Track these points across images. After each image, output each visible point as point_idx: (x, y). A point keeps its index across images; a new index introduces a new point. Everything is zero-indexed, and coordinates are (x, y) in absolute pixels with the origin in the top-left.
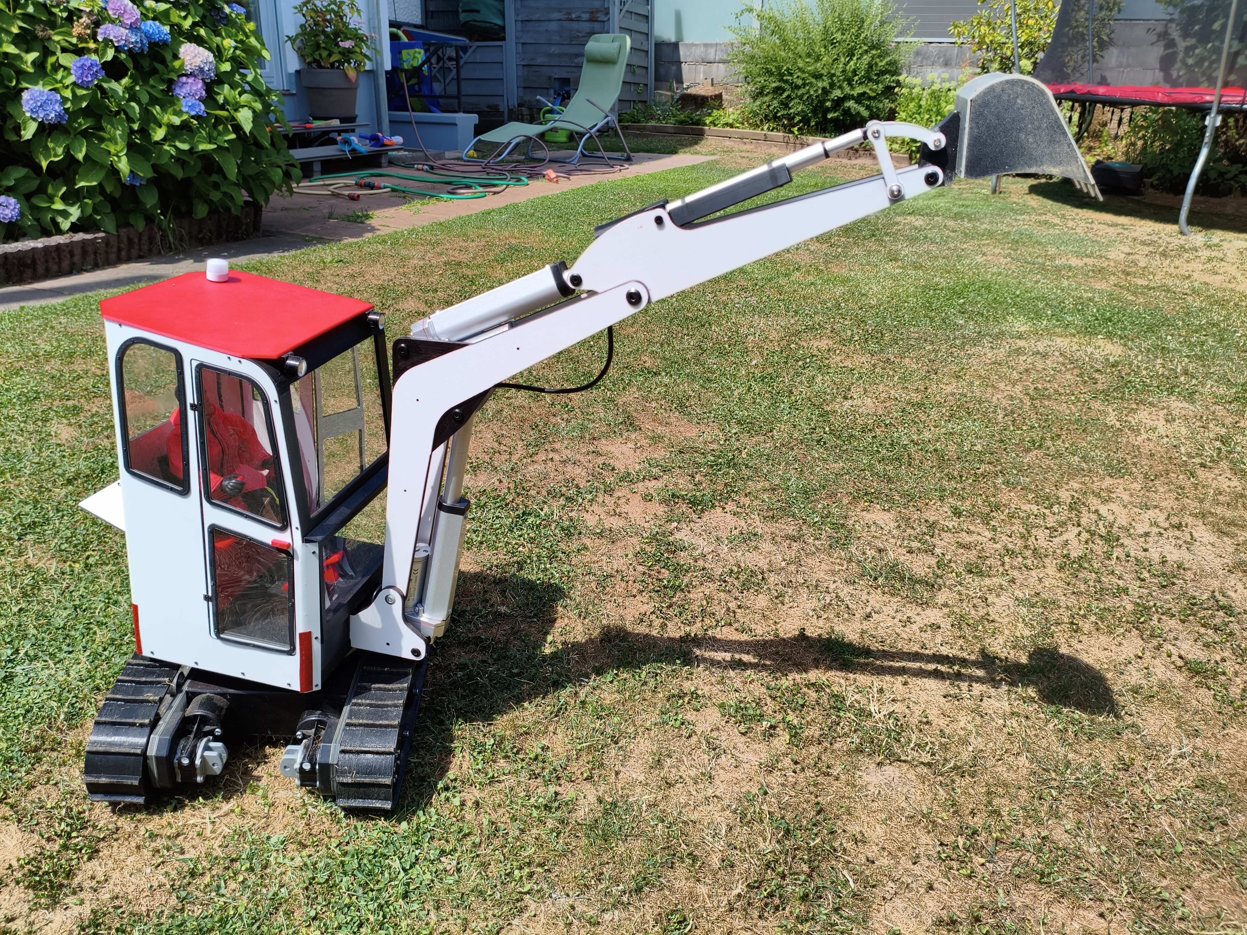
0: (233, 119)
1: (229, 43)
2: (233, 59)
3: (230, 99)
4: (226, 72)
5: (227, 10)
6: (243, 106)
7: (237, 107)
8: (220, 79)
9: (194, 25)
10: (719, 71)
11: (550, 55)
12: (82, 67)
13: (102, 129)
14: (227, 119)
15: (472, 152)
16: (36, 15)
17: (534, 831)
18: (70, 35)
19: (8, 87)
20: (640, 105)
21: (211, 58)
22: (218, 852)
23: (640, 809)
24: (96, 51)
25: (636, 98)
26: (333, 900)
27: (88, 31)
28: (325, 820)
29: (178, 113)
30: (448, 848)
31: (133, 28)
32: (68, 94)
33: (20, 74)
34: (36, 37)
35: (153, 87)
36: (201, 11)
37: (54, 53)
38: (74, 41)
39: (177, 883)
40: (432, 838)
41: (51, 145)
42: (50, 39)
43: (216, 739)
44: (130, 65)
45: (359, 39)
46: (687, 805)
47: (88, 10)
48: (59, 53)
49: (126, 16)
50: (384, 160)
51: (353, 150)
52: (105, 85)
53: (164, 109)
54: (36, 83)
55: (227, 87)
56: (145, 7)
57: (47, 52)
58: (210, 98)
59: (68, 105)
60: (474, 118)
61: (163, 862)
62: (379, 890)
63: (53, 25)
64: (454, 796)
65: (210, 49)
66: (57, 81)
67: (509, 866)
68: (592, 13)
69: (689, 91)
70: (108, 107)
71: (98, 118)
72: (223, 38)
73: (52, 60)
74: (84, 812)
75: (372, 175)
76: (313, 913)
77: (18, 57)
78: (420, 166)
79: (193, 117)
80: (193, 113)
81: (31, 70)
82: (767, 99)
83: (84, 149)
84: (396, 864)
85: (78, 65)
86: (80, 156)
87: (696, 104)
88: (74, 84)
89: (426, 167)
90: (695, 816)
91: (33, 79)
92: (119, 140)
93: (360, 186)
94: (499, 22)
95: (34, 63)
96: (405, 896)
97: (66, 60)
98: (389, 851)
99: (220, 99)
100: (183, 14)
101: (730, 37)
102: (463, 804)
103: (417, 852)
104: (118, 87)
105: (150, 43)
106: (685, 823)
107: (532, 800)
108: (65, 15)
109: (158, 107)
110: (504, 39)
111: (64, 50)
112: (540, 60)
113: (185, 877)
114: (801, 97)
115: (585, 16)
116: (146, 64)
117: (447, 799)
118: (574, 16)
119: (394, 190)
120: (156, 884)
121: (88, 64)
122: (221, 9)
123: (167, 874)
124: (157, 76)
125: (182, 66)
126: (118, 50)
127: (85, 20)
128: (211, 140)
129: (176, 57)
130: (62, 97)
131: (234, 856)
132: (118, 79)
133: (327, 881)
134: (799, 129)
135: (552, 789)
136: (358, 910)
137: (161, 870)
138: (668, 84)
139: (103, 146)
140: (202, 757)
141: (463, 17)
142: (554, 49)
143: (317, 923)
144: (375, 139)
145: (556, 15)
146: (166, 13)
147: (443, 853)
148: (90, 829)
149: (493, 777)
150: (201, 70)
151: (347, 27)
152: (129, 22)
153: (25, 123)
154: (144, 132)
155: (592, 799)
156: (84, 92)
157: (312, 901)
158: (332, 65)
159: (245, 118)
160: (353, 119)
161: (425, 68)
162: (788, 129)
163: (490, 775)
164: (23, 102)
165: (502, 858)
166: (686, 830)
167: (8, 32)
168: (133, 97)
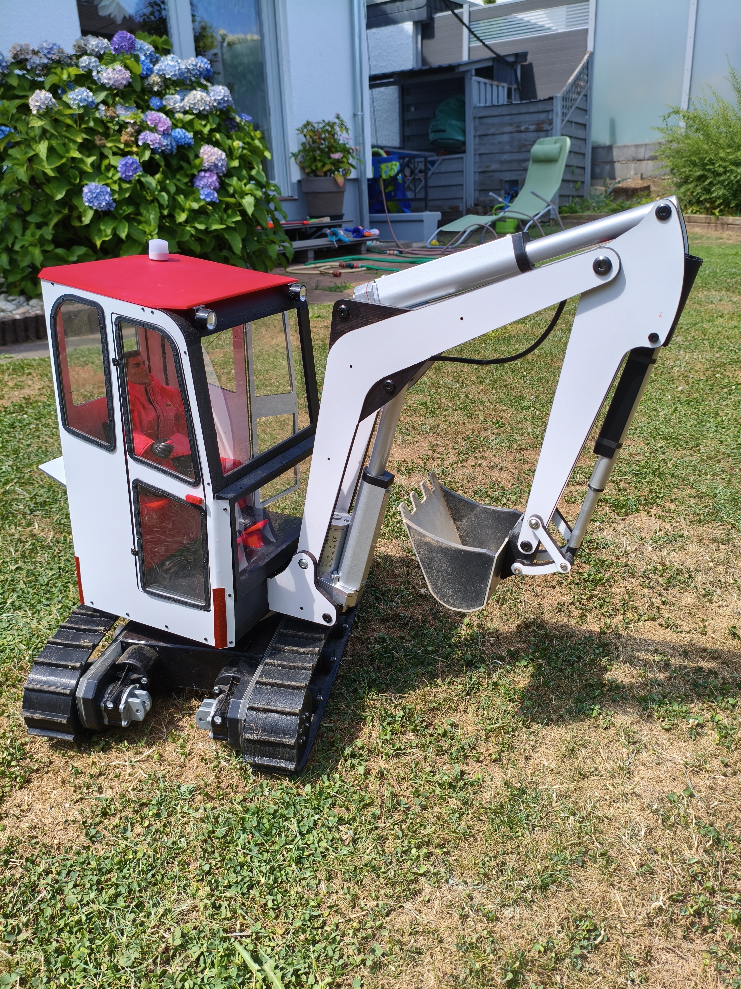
0: (240, 205)
1: (237, 144)
2: (242, 158)
3: (238, 188)
4: (235, 168)
5: (238, 119)
6: (247, 194)
7: (243, 194)
8: (230, 173)
9: (212, 131)
10: (648, 167)
11: (502, 162)
12: (125, 165)
13: (140, 214)
14: (235, 205)
15: (434, 242)
16: (96, 128)
17: (436, 809)
18: (119, 141)
19: (74, 185)
20: (577, 200)
21: (224, 156)
22: (132, 795)
23: (550, 798)
24: (137, 154)
25: (575, 193)
26: (227, 857)
27: (133, 139)
28: (234, 774)
29: (197, 200)
30: (347, 816)
31: (165, 134)
32: (116, 187)
33: (83, 174)
34: (95, 146)
35: (179, 180)
36: (217, 120)
37: (107, 157)
38: (122, 146)
39: (89, 821)
40: (333, 804)
41: (102, 227)
42: (105, 146)
43: (142, 688)
44: (162, 163)
45: (346, 151)
46: (602, 799)
47: (132, 121)
48: (111, 156)
49: (160, 125)
50: (363, 248)
51: (339, 241)
52: (143, 179)
53: (186, 197)
54: (94, 180)
55: (235, 179)
56: (175, 119)
57: (103, 157)
58: (222, 188)
59: (116, 196)
60: (437, 215)
61: (81, 799)
62: (275, 851)
63: (106, 135)
64: (360, 764)
65: (224, 150)
66: (108, 178)
67: (406, 843)
68: (538, 124)
69: (620, 185)
70: (145, 198)
71: (137, 206)
72: (234, 141)
73: (105, 162)
74: (26, 744)
75: (354, 260)
76: (206, 868)
77: (81, 161)
78: (392, 252)
79: (210, 203)
80: (208, 200)
81: (90, 170)
82: (691, 186)
83: (126, 230)
84: (294, 827)
85: (123, 163)
86: (123, 235)
87: (627, 195)
88: (120, 179)
89: (396, 252)
90: (611, 812)
91: (91, 177)
92: (152, 222)
93: (342, 266)
94: (461, 138)
95: (92, 164)
96: (299, 861)
97: (115, 161)
98: (289, 813)
99: (231, 190)
100: (204, 123)
101: (658, 137)
102: (367, 773)
103: (317, 817)
104: (152, 181)
105: (178, 146)
106: (600, 819)
107: (437, 777)
108: (117, 128)
109: (182, 196)
110: (464, 152)
111: (115, 154)
112: (494, 167)
113: (98, 815)
114: (722, 183)
115: (532, 127)
116: (174, 162)
117: (353, 767)
118: (523, 128)
119: (369, 269)
120: (70, 819)
121: (130, 162)
122: (233, 119)
123: (82, 811)
124: (182, 172)
125: (202, 162)
126: (153, 151)
127: (130, 129)
128: (222, 222)
129: (197, 156)
130: (112, 190)
131: (145, 801)
132: (153, 175)
133: (224, 837)
134: (720, 211)
135: (458, 768)
136: (251, 871)
137: (79, 806)
138: (602, 181)
139: (140, 227)
140: (126, 702)
141: (432, 137)
142: (506, 157)
143: (209, 878)
144: (356, 232)
145: (508, 129)
146: (191, 122)
147: (341, 820)
148: (29, 760)
149: (400, 749)
150: (216, 165)
151: (338, 143)
152: (162, 129)
153: (85, 211)
154: (171, 216)
155: (499, 781)
156: (128, 186)
157: (207, 854)
158: (326, 174)
159: (248, 202)
160: (340, 217)
161: (400, 176)
162: (710, 211)
163: (397, 746)
164: (84, 195)
165: (400, 834)
166: (601, 826)
167: (75, 142)
168: (164, 189)
